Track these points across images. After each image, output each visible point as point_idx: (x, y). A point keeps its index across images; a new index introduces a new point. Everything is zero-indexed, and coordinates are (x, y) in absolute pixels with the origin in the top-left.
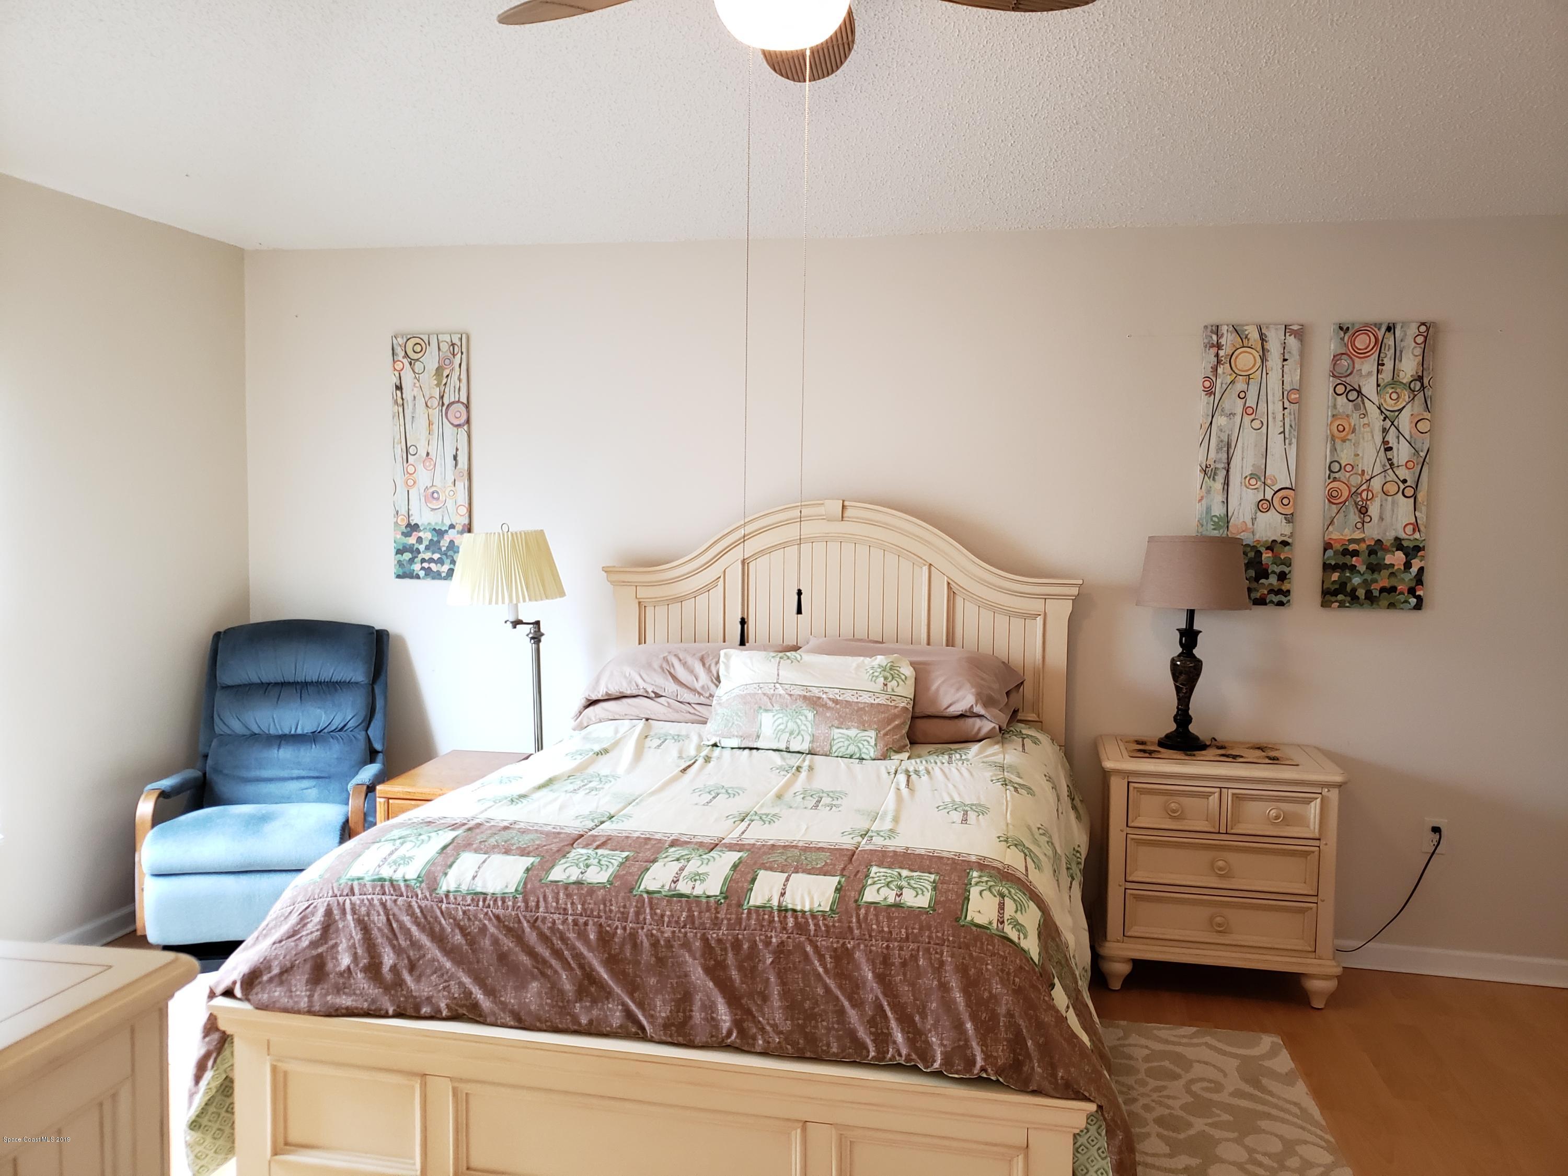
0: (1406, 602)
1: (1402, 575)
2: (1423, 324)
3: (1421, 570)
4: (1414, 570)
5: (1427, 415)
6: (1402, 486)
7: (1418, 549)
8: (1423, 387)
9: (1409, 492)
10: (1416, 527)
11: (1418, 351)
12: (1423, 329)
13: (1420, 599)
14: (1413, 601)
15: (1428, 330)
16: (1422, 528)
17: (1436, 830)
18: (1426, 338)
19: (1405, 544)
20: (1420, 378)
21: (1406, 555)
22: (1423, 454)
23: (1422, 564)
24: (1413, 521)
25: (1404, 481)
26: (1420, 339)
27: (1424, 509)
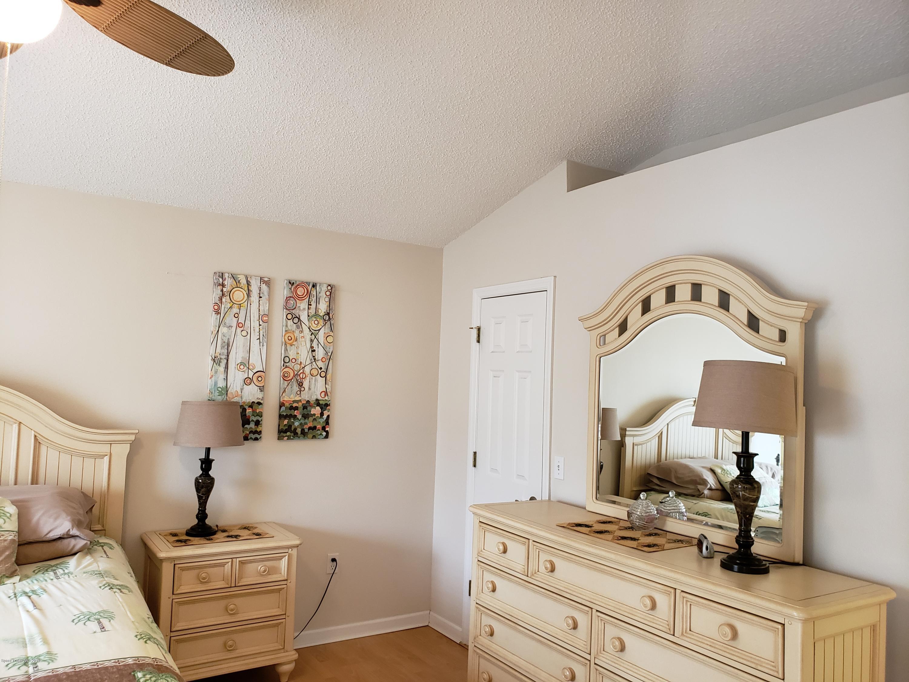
0: (321, 434)
1: (320, 420)
2: (330, 285)
3: (328, 416)
4: (325, 417)
5: (332, 334)
6: (320, 371)
7: (327, 405)
8: (329, 319)
9: (323, 374)
10: (326, 393)
11: (327, 299)
12: (329, 288)
13: (327, 432)
14: (324, 434)
15: (332, 288)
16: (329, 394)
17: (334, 560)
18: (331, 293)
19: (321, 402)
20: (328, 314)
21: (321, 408)
22: (329, 354)
23: (329, 413)
24: (325, 390)
25: (321, 368)
26: (328, 293)
27: (330, 383)
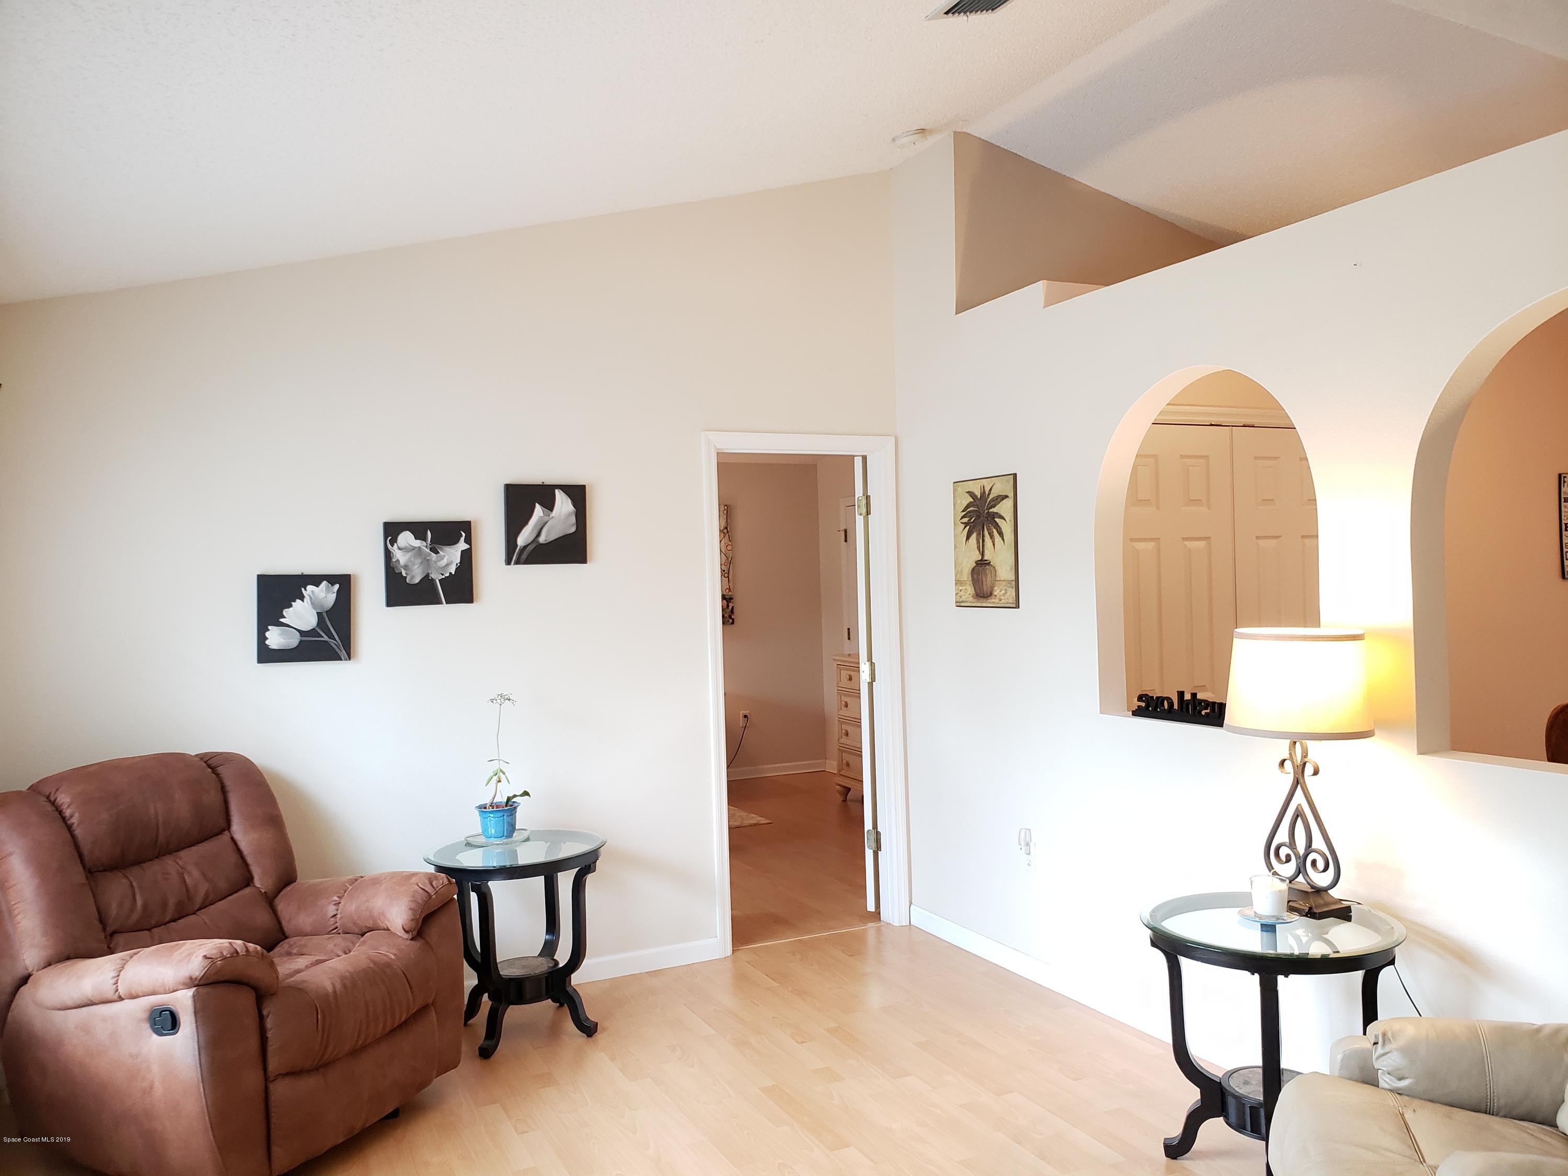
0: (729, 621)
1: (727, 610)
2: (726, 505)
3: (733, 607)
4: (730, 607)
5: (730, 543)
6: (723, 573)
7: (731, 599)
8: (728, 532)
9: (726, 575)
10: (730, 590)
11: (725, 517)
12: (726, 507)
13: (733, 619)
14: (731, 621)
15: (727, 508)
16: (732, 590)
17: (746, 716)
18: (727, 512)
19: (726, 597)
20: (726, 528)
21: (727, 601)
22: (730, 559)
23: (733, 605)
24: (728, 587)
25: (724, 571)
26: (725, 512)
27: (732, 582)
